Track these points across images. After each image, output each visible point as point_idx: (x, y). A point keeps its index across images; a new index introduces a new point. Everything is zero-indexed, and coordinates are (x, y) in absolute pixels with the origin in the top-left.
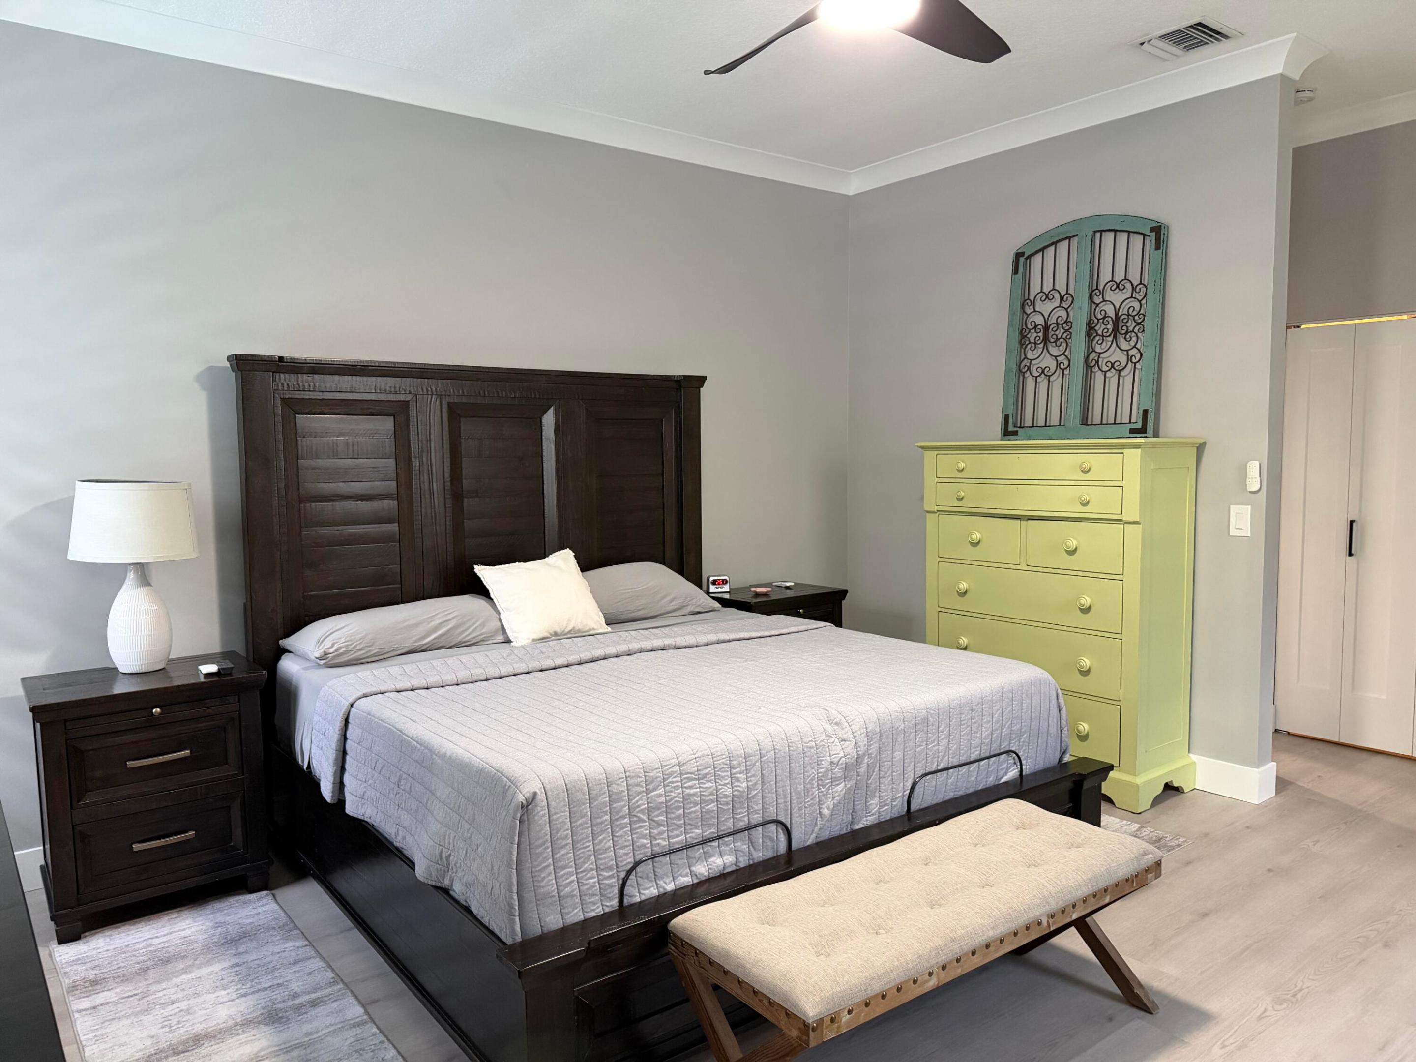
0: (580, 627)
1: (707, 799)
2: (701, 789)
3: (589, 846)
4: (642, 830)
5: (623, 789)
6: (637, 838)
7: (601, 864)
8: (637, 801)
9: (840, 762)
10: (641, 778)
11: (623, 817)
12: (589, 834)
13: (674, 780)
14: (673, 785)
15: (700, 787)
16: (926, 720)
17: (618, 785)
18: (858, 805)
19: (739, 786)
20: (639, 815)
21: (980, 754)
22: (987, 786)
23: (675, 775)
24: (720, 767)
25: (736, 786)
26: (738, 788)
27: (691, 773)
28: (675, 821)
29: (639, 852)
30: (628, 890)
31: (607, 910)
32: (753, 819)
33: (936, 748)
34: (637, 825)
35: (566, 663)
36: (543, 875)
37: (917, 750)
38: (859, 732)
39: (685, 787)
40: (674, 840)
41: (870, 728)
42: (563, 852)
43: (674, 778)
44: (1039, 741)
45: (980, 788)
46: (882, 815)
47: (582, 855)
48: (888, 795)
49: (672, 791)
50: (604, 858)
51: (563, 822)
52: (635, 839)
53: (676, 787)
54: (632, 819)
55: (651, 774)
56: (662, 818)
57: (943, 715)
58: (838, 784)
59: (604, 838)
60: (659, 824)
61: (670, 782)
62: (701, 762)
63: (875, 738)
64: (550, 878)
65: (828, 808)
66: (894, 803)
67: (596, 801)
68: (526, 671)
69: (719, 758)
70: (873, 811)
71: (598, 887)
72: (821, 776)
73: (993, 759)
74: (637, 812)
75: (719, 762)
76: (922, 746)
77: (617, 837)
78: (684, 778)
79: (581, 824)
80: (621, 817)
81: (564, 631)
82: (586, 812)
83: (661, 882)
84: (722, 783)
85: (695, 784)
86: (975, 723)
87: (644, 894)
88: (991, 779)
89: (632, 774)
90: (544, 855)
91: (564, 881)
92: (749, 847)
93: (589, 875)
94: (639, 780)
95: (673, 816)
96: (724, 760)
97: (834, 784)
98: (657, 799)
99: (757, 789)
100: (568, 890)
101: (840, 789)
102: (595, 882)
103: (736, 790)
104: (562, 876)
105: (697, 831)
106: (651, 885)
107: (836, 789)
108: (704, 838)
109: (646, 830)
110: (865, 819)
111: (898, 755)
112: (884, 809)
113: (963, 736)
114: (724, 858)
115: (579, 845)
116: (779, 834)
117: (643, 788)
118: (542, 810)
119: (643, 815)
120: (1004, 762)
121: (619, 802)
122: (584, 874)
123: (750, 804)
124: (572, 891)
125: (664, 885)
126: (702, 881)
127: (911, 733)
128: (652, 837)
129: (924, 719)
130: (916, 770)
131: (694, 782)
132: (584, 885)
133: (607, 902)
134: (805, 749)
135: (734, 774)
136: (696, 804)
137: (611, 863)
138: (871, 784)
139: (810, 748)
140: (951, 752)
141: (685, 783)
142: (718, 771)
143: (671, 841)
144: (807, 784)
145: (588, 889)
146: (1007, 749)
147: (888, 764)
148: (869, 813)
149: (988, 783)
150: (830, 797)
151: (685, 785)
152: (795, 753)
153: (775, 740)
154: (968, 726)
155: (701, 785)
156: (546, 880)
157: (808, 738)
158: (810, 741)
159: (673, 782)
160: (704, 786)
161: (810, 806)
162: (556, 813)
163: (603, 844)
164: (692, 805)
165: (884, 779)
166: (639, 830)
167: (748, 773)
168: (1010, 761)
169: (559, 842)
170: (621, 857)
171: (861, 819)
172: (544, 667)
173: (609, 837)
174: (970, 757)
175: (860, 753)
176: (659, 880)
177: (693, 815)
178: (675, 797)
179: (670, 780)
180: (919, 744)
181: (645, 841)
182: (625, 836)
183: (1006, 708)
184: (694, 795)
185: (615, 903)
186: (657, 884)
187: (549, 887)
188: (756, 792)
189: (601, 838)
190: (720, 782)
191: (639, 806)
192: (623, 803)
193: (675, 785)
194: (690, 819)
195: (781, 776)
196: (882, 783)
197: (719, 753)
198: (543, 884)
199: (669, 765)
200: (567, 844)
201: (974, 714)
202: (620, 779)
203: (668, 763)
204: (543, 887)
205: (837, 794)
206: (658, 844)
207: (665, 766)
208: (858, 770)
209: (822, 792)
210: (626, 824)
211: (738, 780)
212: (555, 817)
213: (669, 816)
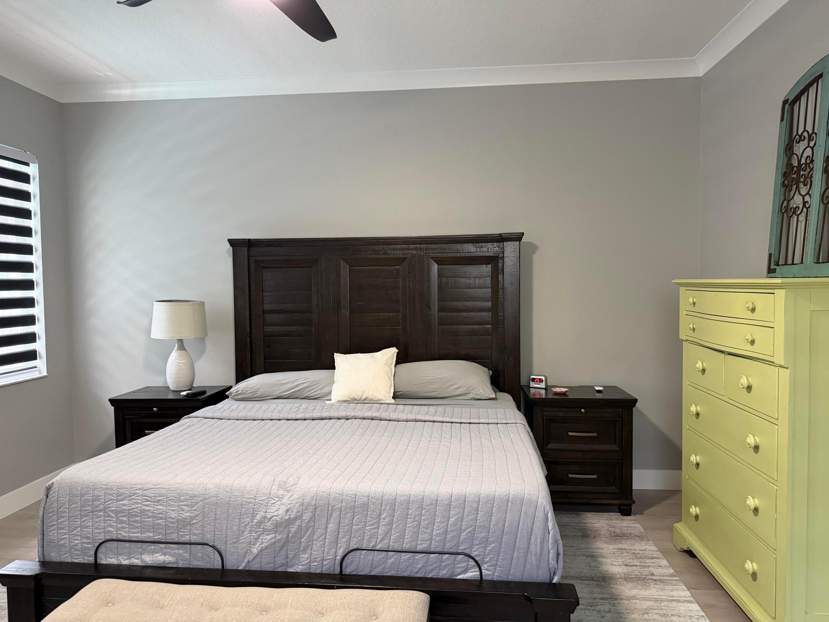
0: (370, 397)
1: (157, 516)
2: (155, 509)
3: (78, 521)
4: (111, 522)
5: (101, 494)
6: (107, 526)
7: (83, 534)
8: (109, 504)
9: (272, 519)
10: (114, 491)
11: (100, 511)
12: (78, 514)
13: (136, 498)
14: (134, 501)
15: (154, 507)
16: (365, 506)
17: (98, 491)
18: (291, 554)
19: (182, 514)
20: (109, 513)
21: (430, 548)
22: (439, 577)
23: (137, 495)
24: (171, 498)
25: (180, 513)
26: (182, 515)
27: (149, 497)
28: (134, 523)
29: (107, 534)
30: (99, 555)
31: (86, 562)
32: (192, 538)
33: (377, 530)
34: (108, 518)
35: (303, 417)
36: (51, 529)
37: (354, 527)
38: (295, 501)
39: (143, 505)
40: (132, 535)
41: (306, 500)
42: (62, 520)
43: (137, 496)
44: (515, 554)
45: (429, 576)
46: (312, 568)
47: (72, 525)
48: (318, 555)
49: (133, 505)
50: (85, 531)
51: (64, 503)
52: (105, 526)
53: (137, 503)
54: (105, 514)
55: (121, 491)
56: (124, 519)
57: (386, 505)
58: (268, 534)
59: (86, 520)
60: (122, 522)
61: (133, 499)
62: (158, 491)
63: (309, 508)
64: (54, 532)
65: (257, 549)
66: (324, 563)
67: (84, 497)
68: (278, 418)
69: (171, 492)
70: (303, 563)
71: (80, 546)
72: (254, 525)
73: (447, 555)
74: (109, 511)
75: (170, 495)
76: (359, 525)
77: (94, 521)
78: (144, 499)
79: (73, 508)
80: (97, 511)
81: (361, 399)
82: (78, 502)
83: (120, 557)
84: (170, 509)
85: (150, 504)
86: (425, 520)
87: (108, 560)
88: (444, 572)
89: (109, 487)
90: (53, 518)
91: (61, 536)
92: (190, 556)
93: (75, 538)
94: (113, 492)
95: (132, 519)
96: (174, 494)
97: (265, 533)
98: (122, 506)
99: (197, 520)
100: (62, 542)
101: (269, 538)
102: (78, 543)
103: (179, 516)
104: (60, 533)
105: (150, 534)
106: (114, 556)
107: (266, 537)
108: (154, 540)
109: (113, 523)
110: (296, 566)
111: (332, 527)
112: (314, 564)
113: (409, 527)
114: (166, 557)
115: (71, 519)
116: (215, 555)
117: (114, 497)
118: (54, 493)
119: (113, 513)
120: (460, 562)
121: (98, 501)
122: (72, 536)
123: (192, 528)
124: (65, 544)
125: (121, 559)
126: (147, 566)
127: (348, 513)
128: (118, 529)
129: (364, 504)
130: (351, 543)
131: (150, 503)
132: (72, 542)
133: (87, 557)
134: (244, 503)
135: (180, 505)
136: (149, 517)
137: (89, 535)
138: (303, 542)
139: (249, 502)
140: (392, 537)
141: (143, 502)
142: (169, 500)
143: (130, 534)
144: (242, 527)
145: (74, 546)
146: (467, 551)
147: (320, 531)
148: (301, 563)
149: (440, 574)
150: (260, 541)
151: (143, 503)
152: (234, 503)
153: (221, 490)
154: (415, 521)
155: (155, 506)
156: (52, 533)
157: (250, 495)
158: (250, 498)
159: (135, 499)
160: (156, 507)
161: (242, 543)
162: (60, 497)
163: (85, 523)
164: (146, 517)
165: (316, 542)
166: (108, 522)
167: (193, 508)
168: (470, 563)
169: (60, 513)
170: (95, 534)
171: (295, 565)
172: (289, 418)
173: (90, 520)
174: (417, 547)
175: (292, 516)
176: (120, 556)
177: (146, 523)
178: (135, 509)
179: (133, 497)
180: (356, 523)
181: (112, 529)
182: (99, 522)
183: (467, 515)
184: (148, 511)
185: (92, 560)
186: (118, 557)
187: (53, 537)
188: (196, 521)
189: (85, 519)
190: (169, 508)
191: (109, 507)
192: (100, 503)
193: (136, 501)
194: (144, 525)
195: (219, 516)
196: (314, 544)
197: (173, 489)
198: (50, 534)
199: (135, 488)
200: (65, 516)
201: (425, 512)
202: (101, 488)
203: (136, 486)
204: (51, 536)
205: (266, 541)
206: (121, 534)
207: (133, 488)
208: (290, 529)
209: (253, 536)
210: (101, 515)
211: (183, 510)
212: (60, 499)
213: (130, 519)
